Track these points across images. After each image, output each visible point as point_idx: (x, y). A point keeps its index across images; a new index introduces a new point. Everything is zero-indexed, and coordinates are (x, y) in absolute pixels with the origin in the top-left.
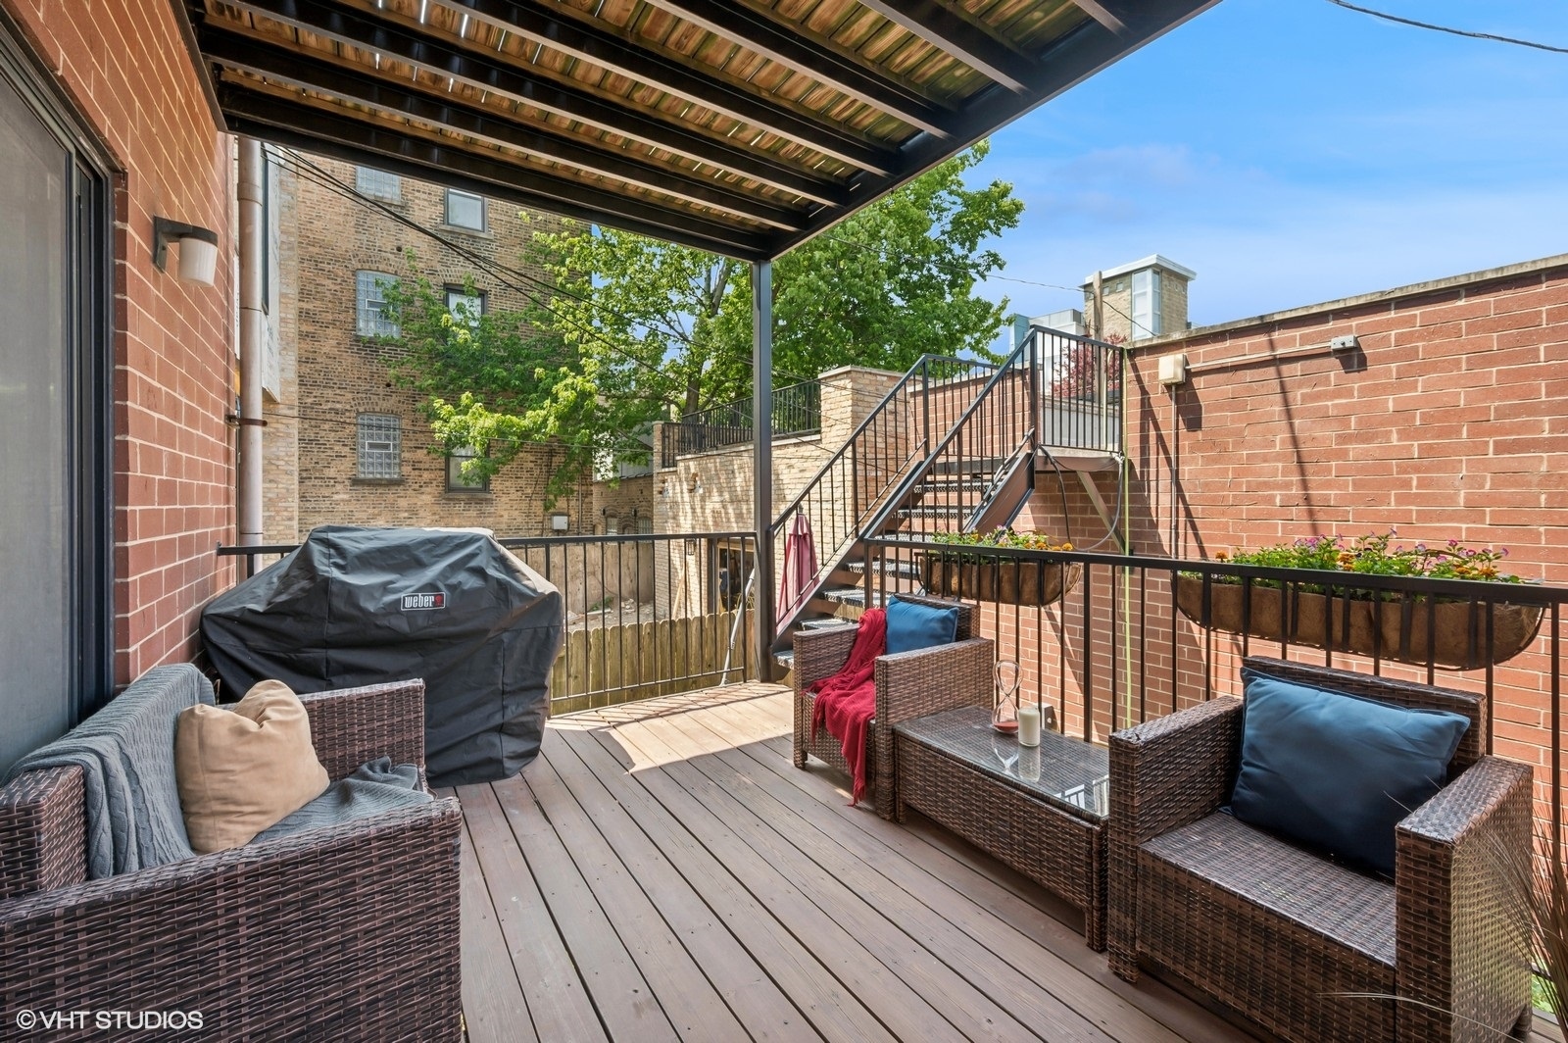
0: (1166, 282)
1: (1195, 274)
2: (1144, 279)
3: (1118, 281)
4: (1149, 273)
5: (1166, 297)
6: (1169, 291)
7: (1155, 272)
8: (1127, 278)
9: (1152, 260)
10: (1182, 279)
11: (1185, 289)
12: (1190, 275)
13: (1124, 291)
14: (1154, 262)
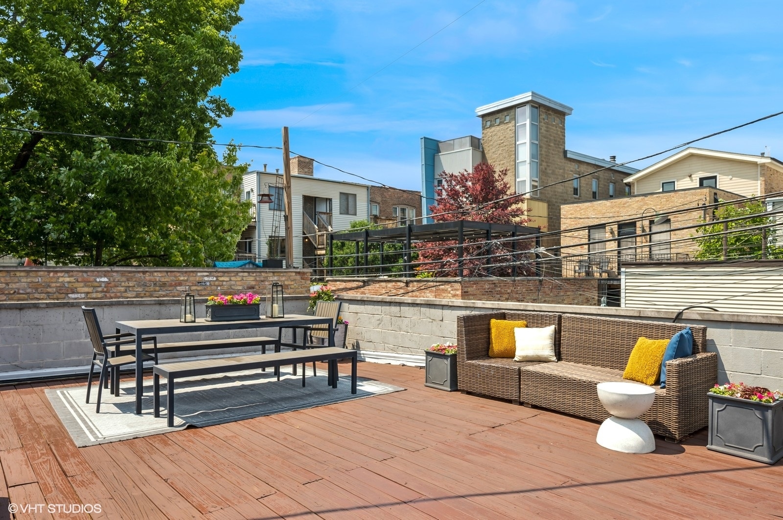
0: (544, 116)
1: (571, 109)
2: (524, 113)
3: (505, 113)
4: (527, 109)
5: (544, 129)
6: (547, 123)
7: (532, 106)
8: (512, 112)
9: (527, 97)
10: (560, 114)
11: (563, 122)
12: (566, 111)
13: (510, 122)
14: (530, 98)
